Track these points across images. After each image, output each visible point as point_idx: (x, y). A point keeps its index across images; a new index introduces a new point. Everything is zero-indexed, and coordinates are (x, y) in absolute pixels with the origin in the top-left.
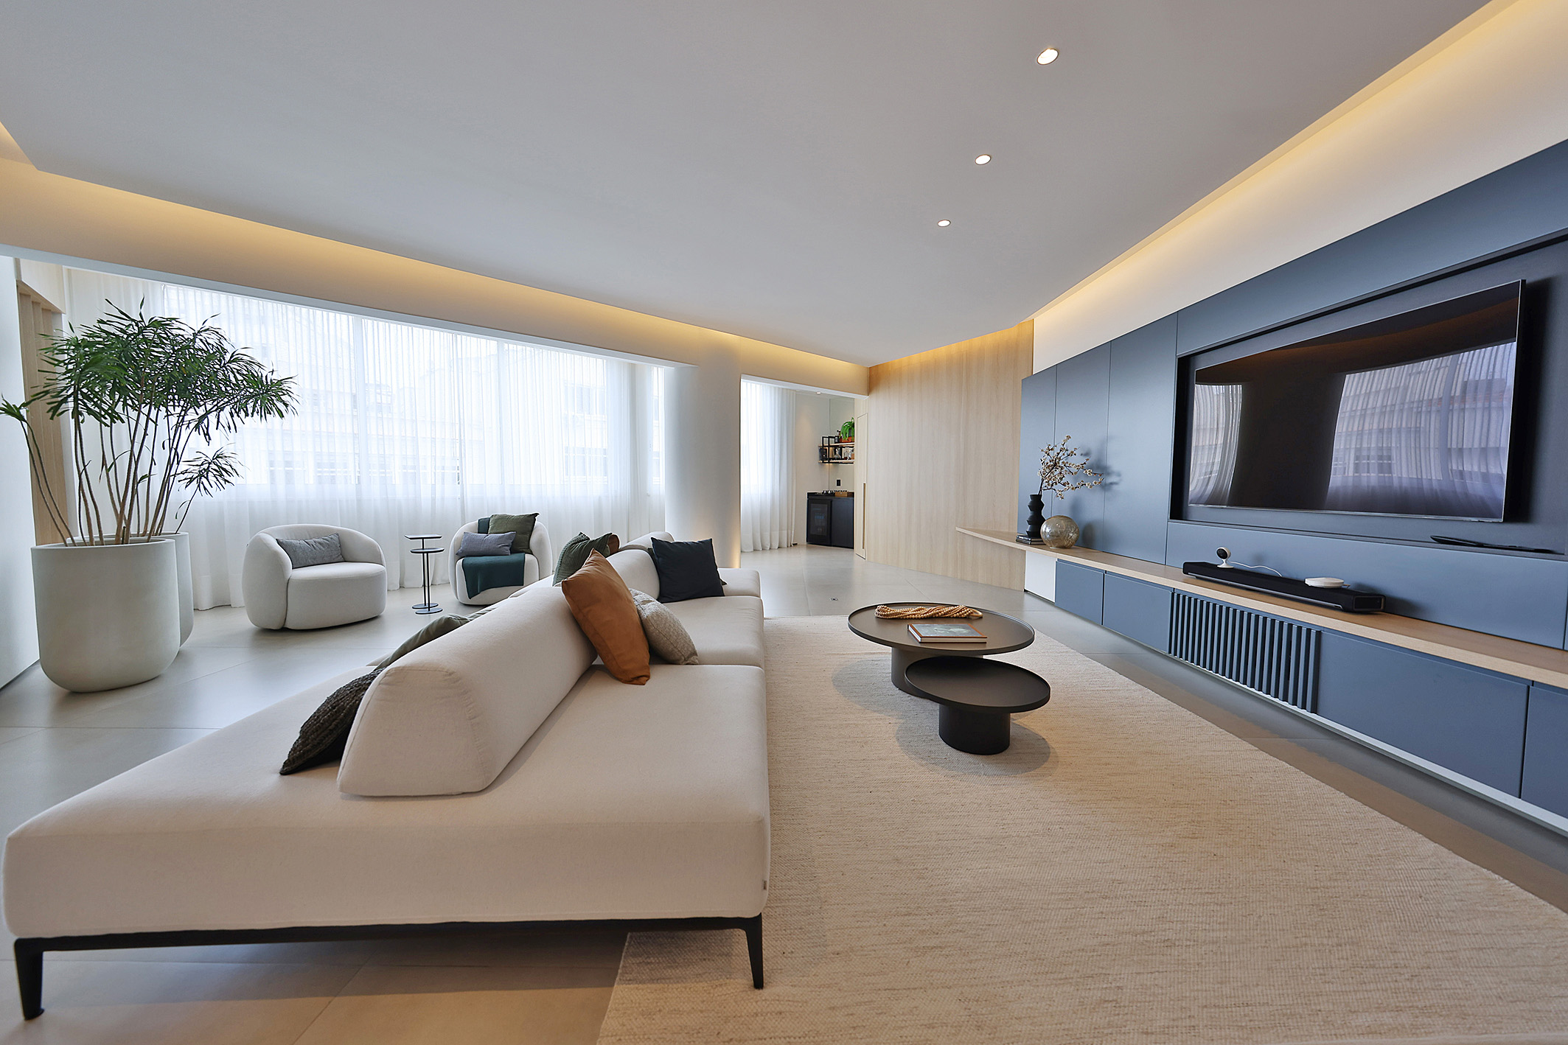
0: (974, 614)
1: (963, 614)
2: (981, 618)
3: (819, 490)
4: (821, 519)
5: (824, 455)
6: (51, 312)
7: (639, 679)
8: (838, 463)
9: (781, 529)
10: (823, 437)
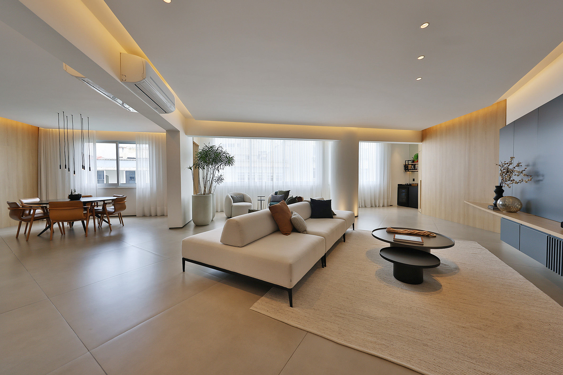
0: (431, 235)
1: (425, 234)
2: (435, 237)
3: (404, 183)
4: (404, 195)
5: (406, 168)
6: (198, 146)
7: (287, 234)
8: (413, 171)
9: (384, 199)
10: (405, 161)
